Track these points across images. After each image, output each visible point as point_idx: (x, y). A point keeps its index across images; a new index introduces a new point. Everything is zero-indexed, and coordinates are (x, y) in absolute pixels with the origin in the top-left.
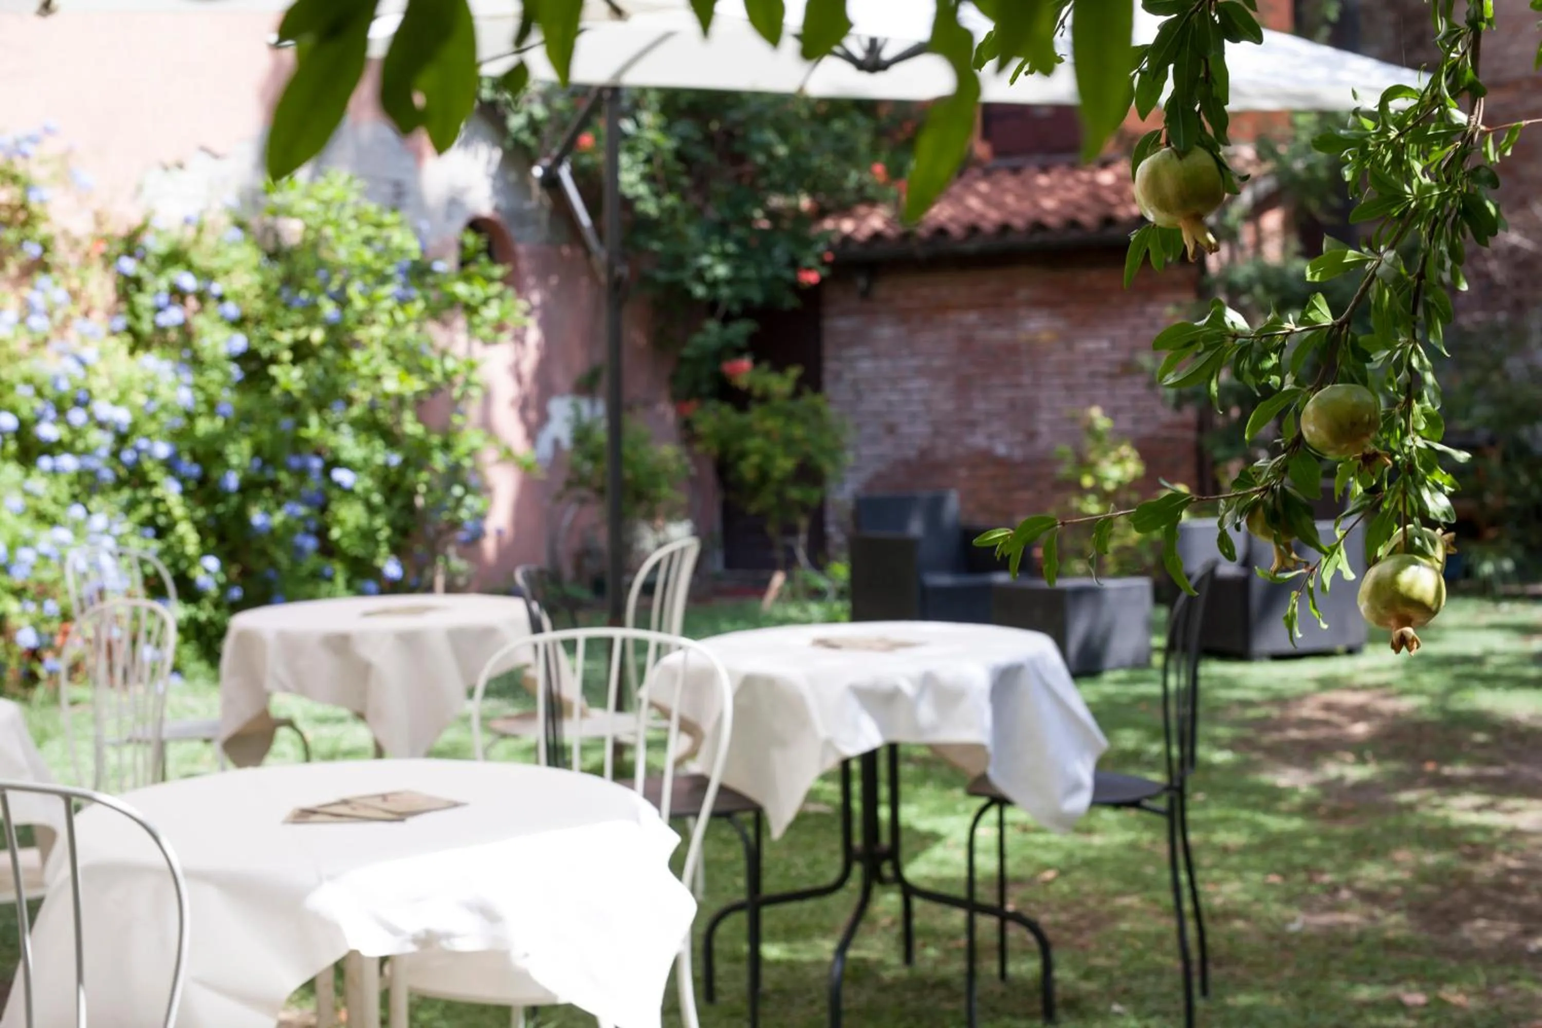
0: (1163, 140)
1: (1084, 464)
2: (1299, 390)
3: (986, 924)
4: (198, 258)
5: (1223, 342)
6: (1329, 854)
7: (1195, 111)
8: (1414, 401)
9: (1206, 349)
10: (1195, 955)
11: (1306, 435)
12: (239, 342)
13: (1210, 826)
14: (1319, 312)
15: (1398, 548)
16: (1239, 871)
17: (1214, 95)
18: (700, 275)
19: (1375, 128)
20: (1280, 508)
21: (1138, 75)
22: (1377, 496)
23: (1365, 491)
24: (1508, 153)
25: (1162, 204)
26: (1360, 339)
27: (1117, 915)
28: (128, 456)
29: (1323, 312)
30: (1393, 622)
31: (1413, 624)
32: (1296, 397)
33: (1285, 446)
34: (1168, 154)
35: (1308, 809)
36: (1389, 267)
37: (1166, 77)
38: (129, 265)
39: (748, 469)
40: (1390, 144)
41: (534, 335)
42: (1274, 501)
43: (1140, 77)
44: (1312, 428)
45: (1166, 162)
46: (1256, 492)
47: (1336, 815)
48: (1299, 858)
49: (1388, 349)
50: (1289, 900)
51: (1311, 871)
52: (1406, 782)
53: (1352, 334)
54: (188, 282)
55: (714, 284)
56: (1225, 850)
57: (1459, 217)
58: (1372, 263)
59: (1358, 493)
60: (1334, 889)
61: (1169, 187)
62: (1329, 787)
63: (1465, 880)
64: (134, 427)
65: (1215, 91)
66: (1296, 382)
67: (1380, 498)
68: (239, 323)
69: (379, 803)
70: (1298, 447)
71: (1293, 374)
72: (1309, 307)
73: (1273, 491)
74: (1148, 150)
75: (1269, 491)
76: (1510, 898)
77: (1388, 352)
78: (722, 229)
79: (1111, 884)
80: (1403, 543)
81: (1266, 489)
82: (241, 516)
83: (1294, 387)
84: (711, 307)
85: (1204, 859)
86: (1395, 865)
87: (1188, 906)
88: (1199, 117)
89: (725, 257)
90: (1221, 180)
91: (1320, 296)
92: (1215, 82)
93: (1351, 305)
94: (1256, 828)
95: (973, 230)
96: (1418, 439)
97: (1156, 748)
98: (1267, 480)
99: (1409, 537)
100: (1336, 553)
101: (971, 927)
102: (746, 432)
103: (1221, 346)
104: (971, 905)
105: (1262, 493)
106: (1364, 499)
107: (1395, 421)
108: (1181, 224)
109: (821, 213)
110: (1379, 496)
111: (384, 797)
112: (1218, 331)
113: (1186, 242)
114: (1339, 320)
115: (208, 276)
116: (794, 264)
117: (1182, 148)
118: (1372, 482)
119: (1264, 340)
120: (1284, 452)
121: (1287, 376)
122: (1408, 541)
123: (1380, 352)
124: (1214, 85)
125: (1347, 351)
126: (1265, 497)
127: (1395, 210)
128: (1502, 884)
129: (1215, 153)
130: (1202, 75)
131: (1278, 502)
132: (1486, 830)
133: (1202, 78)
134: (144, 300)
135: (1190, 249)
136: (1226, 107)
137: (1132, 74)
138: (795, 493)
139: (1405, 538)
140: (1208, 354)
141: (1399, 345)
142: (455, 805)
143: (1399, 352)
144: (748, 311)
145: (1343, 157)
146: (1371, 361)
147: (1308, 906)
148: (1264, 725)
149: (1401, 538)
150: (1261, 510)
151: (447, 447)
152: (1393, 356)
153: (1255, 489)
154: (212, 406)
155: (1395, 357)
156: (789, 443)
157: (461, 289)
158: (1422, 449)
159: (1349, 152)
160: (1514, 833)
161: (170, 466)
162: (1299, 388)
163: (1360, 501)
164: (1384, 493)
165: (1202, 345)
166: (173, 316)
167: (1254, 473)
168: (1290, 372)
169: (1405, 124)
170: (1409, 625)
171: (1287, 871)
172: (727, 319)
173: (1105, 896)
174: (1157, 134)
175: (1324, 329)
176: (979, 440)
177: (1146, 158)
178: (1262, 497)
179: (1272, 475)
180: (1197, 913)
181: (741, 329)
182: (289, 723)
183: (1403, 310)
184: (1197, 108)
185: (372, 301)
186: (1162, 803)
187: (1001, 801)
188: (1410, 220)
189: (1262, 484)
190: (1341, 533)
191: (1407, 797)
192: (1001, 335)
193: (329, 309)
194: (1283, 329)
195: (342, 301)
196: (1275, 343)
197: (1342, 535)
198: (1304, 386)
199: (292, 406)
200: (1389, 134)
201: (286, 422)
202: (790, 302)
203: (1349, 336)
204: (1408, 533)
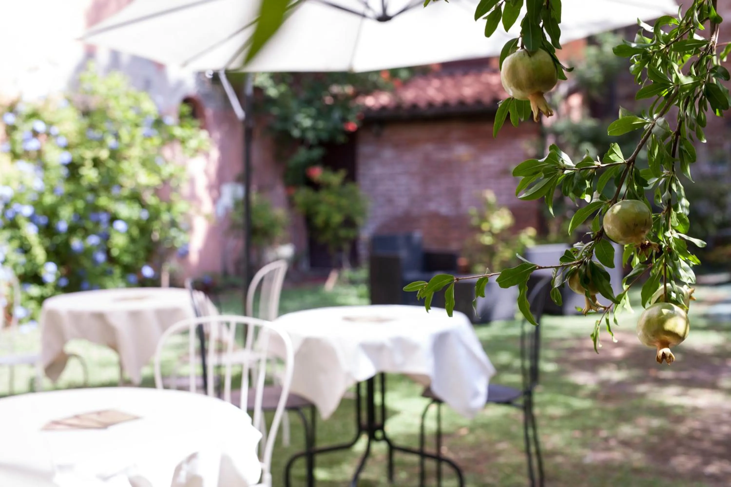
0: (519, 45)
1: (483, 218)
2: (603, 202)
3: (430, 464)
4: (46, 115)
5: (556, 173)
6: (604, 420)
7: (539, 26)
8: (672, 209)
9: (546, 177)
10: (537, 475)
11: (606, 230)
12: (66, 157)
13: (544, 405)
14: (616, 155)
15: (660, 299)
16: (559, 429)
17: (552, 17)
18: (296, 125)
19: (652, 42)
20: (589, 275)
21: (504, 3)
22: (648, 265)
23: (640, 262)
24: (725, 60)
25: (518, 85)
26: (641, 171)
27: (498, 454)
28: (10, 214)
29: (618, 155)
30: (657, 344)
31: (670, 346)
32: (601, 206)
33: (593, 237)
34: (523, 53)
35: (593, 395)
36: (661, 128)
37: (522, 4)
38: (10, 119)
39: (319, 221)
40: (660, 52)
41: (215, 154)
42: (586, 270)
43: (506, 4)
44: (610, 227)
45: (521, 59)
46: (574, 264)
47: (607, 398)
48: (590, 423)
49: (657, 177)
50: (584, 445)
51: (596, 430)
52: (641, 380)
53: (636, 169)
54: (40, 126)
55: (304, 130)
56: (552, 418)
57: (703, 97)
58: (648, 125)
59: (637, 264)
60: (606, 440)
61: (523, 75)
62: (604, 384)
63: (672, 434)
64: (13, 200)
65: (553, 14)
66: (601, 197)
67: (650, 267)
68: (67, 147)
69: (95, 417)
70: (601, 238)
71: (599, 193)
72: (610, 152)
73: (585, 264)
74: (510, 51)
75: (583, 264)
76: (694, 444)
77: (656, 179)
78: (309, 103)
79: (495, 437)
80: (664, 295)
81: (581, 263)
82: (67, 244)
83: (599, 200)
84: (302, 141)
85: (541, 422)
86: (637, 426)
87: (533, 449)
88: (543, 30)
89: (309, 116)
90: (556, 71)
91: (617, 145)
92: (553, 9)
93: (635, 151)
94: (567, 406)
95: (431, 105)
96: (674, 232)
97: (517, 363)
98: (582, 256)
99: (668, 292)
100: (623, 299)
101: (422, 465)
102: (318, 202)
103: (556, 174)
104: (422, 454)
105: (579, 265)
106: (640, 267)
107: (661, 222)
108: (530, 98)
109: (356, 95)
110: (649, 266)
111: (99, 413)
112: (553, 165)
113: (532, 109)
114: (628, 160)
115: (50, 124)
116: (344, 120)
117: (531, 50)
118: (645, 259)
119: (582, 171)
120: (593, 240)
121: (595, 193)
122: (667, 295)
123: (653, 178)
124: (552, 10)
125: (632, 179)
126: (580, 267)
127: (663, 92)
128: (690, 437)
129: (552, 54)
130: (545, 4)
131: (588, 270)
132: (682, 407)
133: (545, 5)
134: (18, 136)
135: (535, 114)
136: (559, 25)
137: (500, 2)
138: (343, 233)
139: (665, 292)
140: (547, 180)
141: (663, 175)
142: (136, 418)
143: (663, 179)
144: (321, 143)
145: (631, 60)
146: (647, 185)
147: (594, 448)
148: (571, 350)
149: (663, 292)
150: (577, 275)
151: (169, 210)
152: (659, 182)
153: (574, 262)
154: (53, 190)
155: (661, 182)
156: (340, 209)
157: (178, 132)
158: (677, 239)
159: (635, 57)
160: (695, 409)
161: (31, 219)
162: (602, 201)
163: (637, 269)
164: (653, 264)
165: (543, 175)
166: (33, 145)
167: (574, 251)
168: (597, 191)
169: (669, 40)
170: (668, 347)
171: (584, 429)
172: (310, 147)
173: (492, 443)
174: (515, 41)
175: (619, 165)
176: (432, 206)
177: (509, 55)
178: (579, 267)
179: (584, 254)
180: (538, 453)
181: (317, 153)
182: (75, 356)
183: (668, 155)
184: (541, 25)
185: (133, 137)
186: (520, 402)
187: (438, 401)
188: (673, 99)
189: (578, 259)
190: (626, 287)
191: (642, 388)
192: (443, 155)
193: (111, 141)
194: (594, 165)
195: (117, 136)
196: (588, 174)
197: (627, 288)
198: (606, 200)
199: (93, 190)
200: (660, 46)
201: (90, 197)
202: (341, 139)
203: (634, 169)
204: (667, 288)
